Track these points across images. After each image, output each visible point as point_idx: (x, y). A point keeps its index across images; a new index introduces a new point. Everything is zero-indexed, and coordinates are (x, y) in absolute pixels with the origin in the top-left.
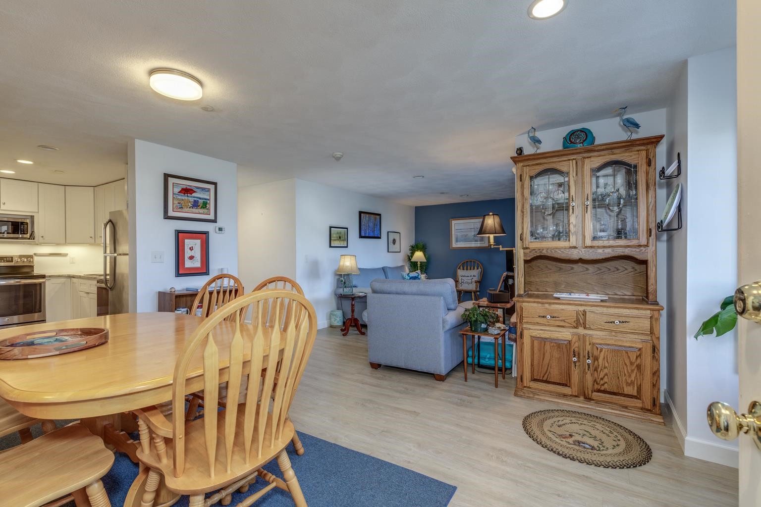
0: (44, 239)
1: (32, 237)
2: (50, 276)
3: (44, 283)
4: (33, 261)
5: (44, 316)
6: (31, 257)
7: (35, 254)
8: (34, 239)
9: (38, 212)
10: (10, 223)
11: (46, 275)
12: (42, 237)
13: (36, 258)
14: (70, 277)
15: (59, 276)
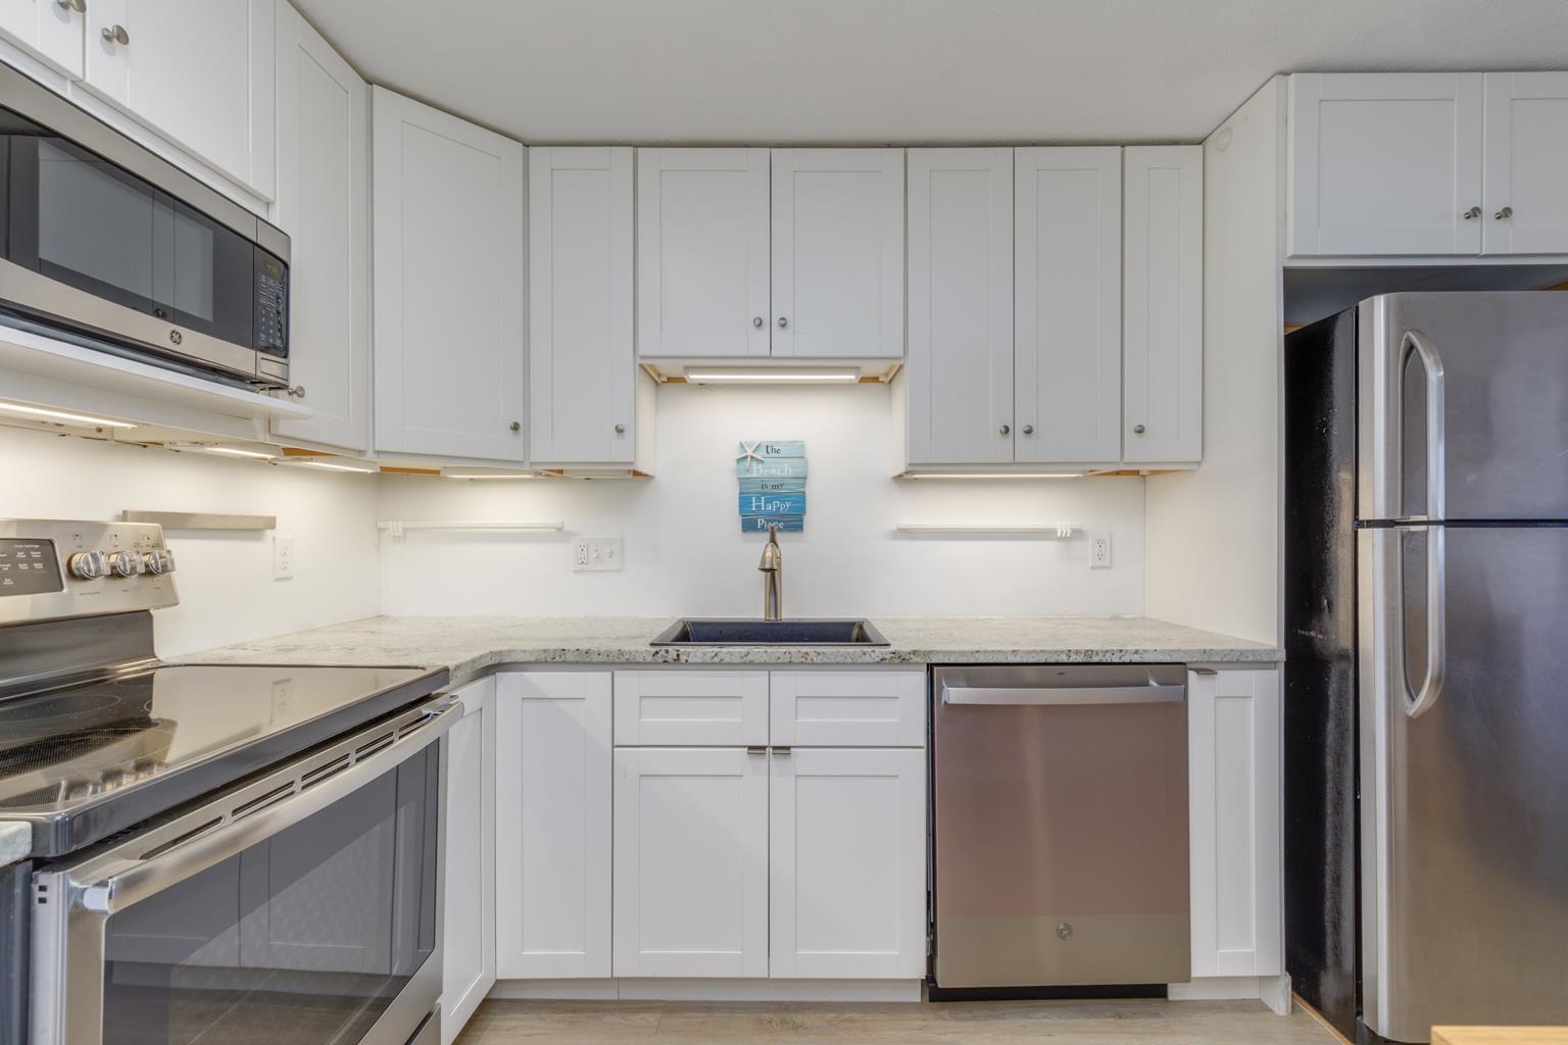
9: (271, 206)
14: (498, 667)
15: (474, 669)
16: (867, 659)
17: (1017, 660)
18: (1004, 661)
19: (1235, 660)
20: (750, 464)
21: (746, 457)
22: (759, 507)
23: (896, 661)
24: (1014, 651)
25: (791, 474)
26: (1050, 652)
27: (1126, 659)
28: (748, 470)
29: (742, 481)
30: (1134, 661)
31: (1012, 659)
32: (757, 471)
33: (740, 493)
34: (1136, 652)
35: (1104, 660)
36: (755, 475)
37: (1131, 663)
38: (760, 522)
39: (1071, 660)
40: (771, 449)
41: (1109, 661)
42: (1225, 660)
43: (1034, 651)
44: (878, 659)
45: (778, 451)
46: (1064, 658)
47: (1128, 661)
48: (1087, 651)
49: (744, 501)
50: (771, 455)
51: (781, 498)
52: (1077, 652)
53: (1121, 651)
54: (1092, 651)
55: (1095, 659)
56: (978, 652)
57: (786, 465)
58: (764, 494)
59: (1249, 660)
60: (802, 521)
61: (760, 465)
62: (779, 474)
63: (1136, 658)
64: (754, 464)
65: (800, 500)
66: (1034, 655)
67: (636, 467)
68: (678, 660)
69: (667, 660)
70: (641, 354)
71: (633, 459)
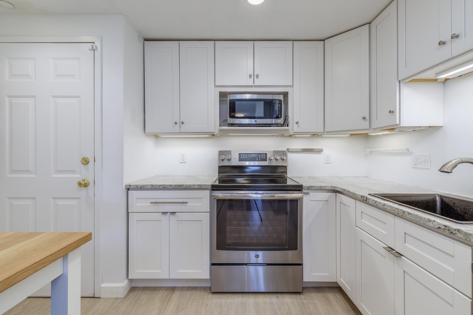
0: (299, 126)
1: (286, 123)
2: (309, 188)
3: (301, 199)
4: (286, 159)
5: (301, 256)
6: (284, 153)
7: (288, 149)
8: (288, 126)
9: (292, 86)
10: (263, 102)
11: (305, 185)
12: (297, 123)
13: (290, 156)
14: (335, 191)
15: (321, 189)
23: (447, 232)
67: (402, 126)
68: (366, 201)
69: (364, 200)
70: (399, 80)
71: (398, 123)
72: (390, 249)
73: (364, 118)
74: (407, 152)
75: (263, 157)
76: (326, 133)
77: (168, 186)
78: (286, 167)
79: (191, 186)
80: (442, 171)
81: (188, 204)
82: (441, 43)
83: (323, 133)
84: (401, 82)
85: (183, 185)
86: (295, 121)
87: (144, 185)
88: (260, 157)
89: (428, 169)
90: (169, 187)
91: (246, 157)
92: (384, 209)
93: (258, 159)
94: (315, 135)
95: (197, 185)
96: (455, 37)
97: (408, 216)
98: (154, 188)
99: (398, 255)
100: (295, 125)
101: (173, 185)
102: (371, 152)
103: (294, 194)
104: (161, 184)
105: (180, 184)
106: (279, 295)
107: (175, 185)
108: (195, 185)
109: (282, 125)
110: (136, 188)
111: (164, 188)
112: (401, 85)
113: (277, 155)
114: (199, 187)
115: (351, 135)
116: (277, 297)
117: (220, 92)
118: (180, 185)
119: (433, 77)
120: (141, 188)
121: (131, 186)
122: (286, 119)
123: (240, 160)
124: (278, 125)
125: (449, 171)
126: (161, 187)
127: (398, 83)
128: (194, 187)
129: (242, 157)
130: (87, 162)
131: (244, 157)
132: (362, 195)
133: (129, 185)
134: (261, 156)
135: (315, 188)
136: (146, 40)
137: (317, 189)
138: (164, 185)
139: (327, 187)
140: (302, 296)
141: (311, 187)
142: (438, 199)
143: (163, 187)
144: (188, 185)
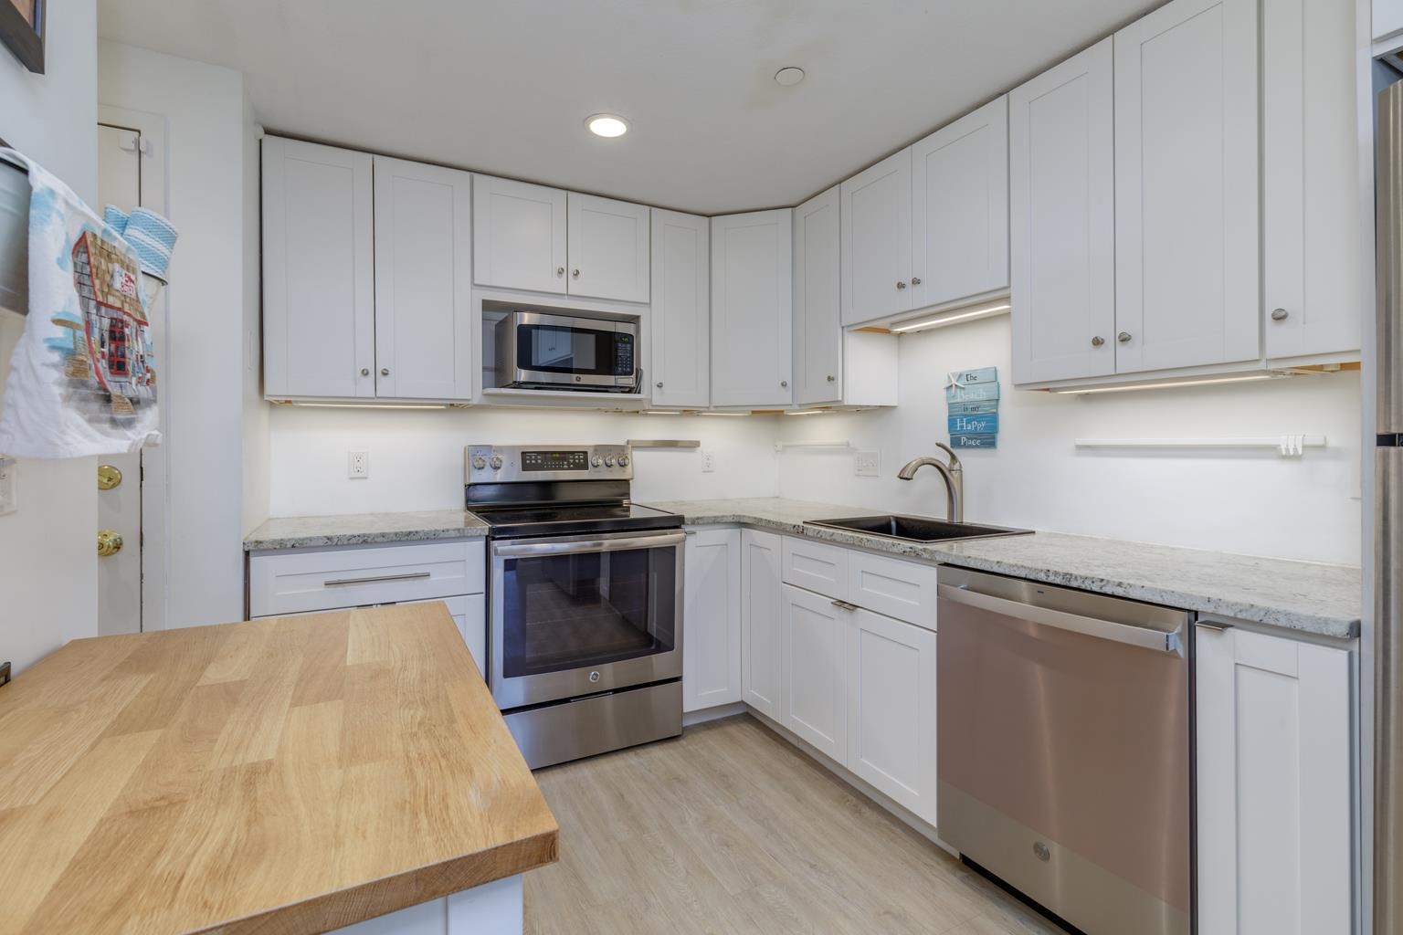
0: (663, 393)
1: (636, 386)
2: (696, 521)
3: (681, 545)
4: (629, 463)
5: (679, 661)
6: (622, 451)
7: (630, 442)
8: (640, 392)
9: (649, 304)
11: (688, 514)
12: (660, 386)
13: (635, 456)
14: (741, 524)
15: (716, 522)
16: (895, 550)
17: (1000, 570)
18: (990, 569)
19: (1258, 620)
20: (955, 392)
21: (951, 386)
22: (962, 427)
23: (914, 555)
24: (998, 562)
25: (985, 398)
26: (1030, 569)
27: (1108, 590)
28: (954, 396)
29: (951, 406)
30: (1116, 594)
31: (996, 569)
32: (961, 397)
33: (949, 416)
34: (1120, 584)
35: (1083, 587)
36: (959, 400)
37: (1113, 596)
38: (964, 439)
39: (1050, 580)
40: (970, 377)
41: (1089, 589)
42: (1239, 616)
43: (1016, 565)
44: (901, 551)
45: (975, 378)
46: (1042, 577)
47: (1110, 592)
48: (1067, 574)
49: (952, 422)
50: (970, 382)
51: (978, 418)
52: (1056, 573)
53: (1102, 580)
54: (1071, 575)
55: (1074, 584)
56: (969, 557)
57: (981, 390)
58: (966, 416)
59: (1279, 624)
60: (994, 438)
61: (962, 392)
62: (977, 398)
63: (1119, 592)
64: (958, 390)
65: (993, 419)
66: (1015, 568)
67: (846, 403)
68: (802, 532)
69: (798, 532)
70: (843, 325)
71: (840, 398)
72: (841, 603)
73: (784, 385)
74: (847, 449)
75: (579, 459)
76: (713, 409)
77: (376, 536)
78: (626, 482)
79: (437, 533)
80: (901, 478)
81: (432, 578)
82: (901, 286)
83: (708, 408)
84: (845, 329)
85: (417, 532)
86: (656, 380)
87: (303, 540)
88: (572, 461)
89: (877, 476)
90: (380, 539)
91: (540, 461)
92: (832, 542)
93: (569, 465)
94: (688, 412)
95: (454, 530)
96: (916, 282)
97: (868, 545)
98: (332, 543)
99: (851, 608)
100: (655, 390)
101: (388, 534)
102: (785, 447)
103: (666, 534)
104: (356, 533)
105: (409, 530)
106: (638, 751)
107: (396, 534)
108: (448, 530)
109: (630, 390)
110: (278, 547)
111: (364, 541)
112: (845, 333)
113: (610, 455)
114: (458, 535)
115: (753, 412)
116: (636, 754)
117: (483, 301)
118: (410, 533)
119: (887, 327)
120: (293, 546)
121: (261, 542)
122: (638, 379)
123: (526, 467)
124: (622, 390)
125: (909, 477)
126: (354, 541)
127: (840, 330)
128: (446, 535)
129: (528, 462)
130: (115, 481)
131: (533, 462)
132: (794, 523)
133: (256, 542)
134: (574, 459)
135: (706, 521)
136: (268, 132)
137: (708, 524)
138: (364, 535)
139: (726, 516)
140: (683, 742)
141: (698, 518)
142: (893, 523)
143: (361, 540)
144: (431, 531)
